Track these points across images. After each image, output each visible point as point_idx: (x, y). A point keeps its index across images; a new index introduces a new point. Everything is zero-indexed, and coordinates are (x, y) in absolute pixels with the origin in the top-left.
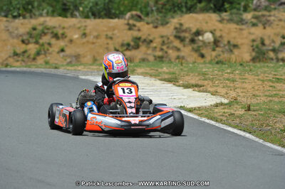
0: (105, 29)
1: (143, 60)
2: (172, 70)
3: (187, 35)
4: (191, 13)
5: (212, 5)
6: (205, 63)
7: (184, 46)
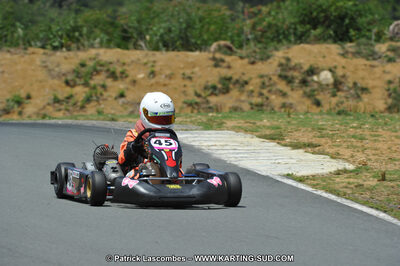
0: (182, 66)
1: (235, 109)
2: (275, 123)
3: (296, 74)
4: (301, 43)
5: (332, 32)
6: (321, 113)
7: (292, 90)
